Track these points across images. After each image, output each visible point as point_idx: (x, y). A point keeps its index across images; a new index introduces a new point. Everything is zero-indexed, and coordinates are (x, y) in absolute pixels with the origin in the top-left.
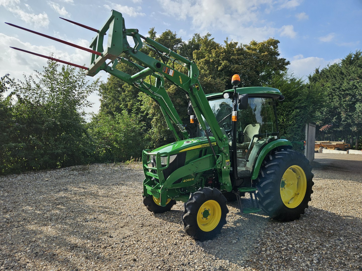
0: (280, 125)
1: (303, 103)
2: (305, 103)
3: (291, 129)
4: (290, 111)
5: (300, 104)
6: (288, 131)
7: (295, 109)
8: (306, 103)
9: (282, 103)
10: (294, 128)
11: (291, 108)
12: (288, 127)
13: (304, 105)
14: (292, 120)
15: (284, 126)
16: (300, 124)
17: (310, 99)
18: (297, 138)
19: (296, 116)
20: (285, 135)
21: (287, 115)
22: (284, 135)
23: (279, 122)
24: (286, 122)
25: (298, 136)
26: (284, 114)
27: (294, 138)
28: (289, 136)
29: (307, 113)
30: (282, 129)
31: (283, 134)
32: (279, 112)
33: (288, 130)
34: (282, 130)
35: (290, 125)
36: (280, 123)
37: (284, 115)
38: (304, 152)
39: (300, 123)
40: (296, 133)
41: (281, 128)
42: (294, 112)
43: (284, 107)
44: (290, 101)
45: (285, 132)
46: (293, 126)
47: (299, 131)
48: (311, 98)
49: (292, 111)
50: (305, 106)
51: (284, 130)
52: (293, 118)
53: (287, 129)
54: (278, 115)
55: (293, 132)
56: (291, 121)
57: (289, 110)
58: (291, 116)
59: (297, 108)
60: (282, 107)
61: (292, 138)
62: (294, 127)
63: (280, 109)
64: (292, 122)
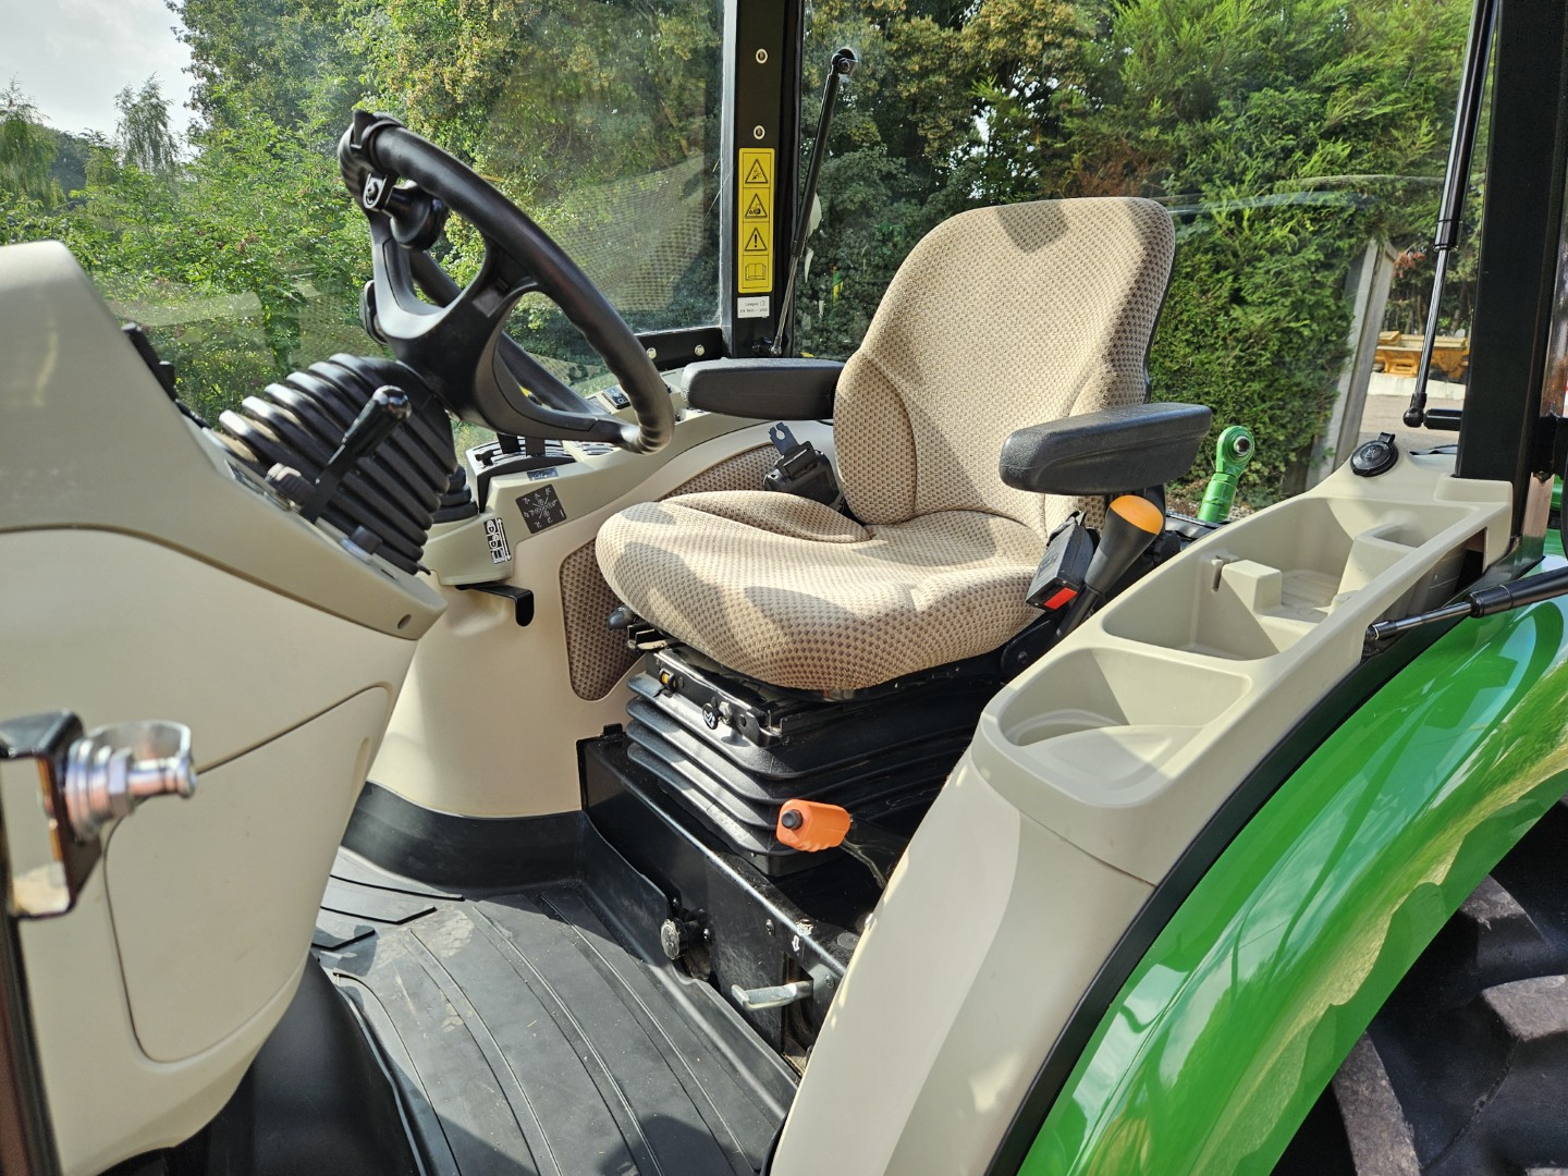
0: (1214, 248)
1: (1379, 97)
2: (1394, 96)
3: (1278, 273)
4: (1288, 152)
5: (1360, 103)
6: (1257, 287)
7: (1322, 136)
8: (1396, 101)
9: (1245, 99)
10: (1293, 269)
11: (1294, 130)
12: (1260, 259)
13: (1388, 109)
14: (1292, 218)
15: (1235, 255)
16: (1339, 243)
17: (1426, 69)
18: (1300, 334)
19: (1320, 188)
20: (1237, 312)
22: (1227, 314)
23: (1206, 228)
24: (1251, 227)
25: (1312, 318)
26: (1243, 172)
27: (1287, 331)
28: (1259, 322)
29: (1393, 164)
30: (1223, 274)
31: (1223, 308)
32: (1215, 160)
33: (1258, 280)
34: (1219, 280)
35: (1275, 249)
36: (1211, 233)
37: (1249, 176)
38: (1327, 420)
39: (1340, 237)
40: (1302, 301)
41: (1218, 268)
42: (1315, 157)
43: (1251, 121)
44: (1301, 80)
45: (1239, 290)
46: (1295, 252)
47: (1321, 285)
48: (1434, 69)
49: (1298, 154)
50: (1390, 121)
51: (1236, 279)
52: (1301, 202)
53: (1251, 276)
54: (1209, 180)
55: (1285, 295)
56: (1285, 222)
57: (1283, 149)
58: (1290, 189)
59: (1335, 132)
60: (1240, 123)
61: (1272, 331)
62: (1298, 260)
63: (1224, 137)
64: (1291, 231)
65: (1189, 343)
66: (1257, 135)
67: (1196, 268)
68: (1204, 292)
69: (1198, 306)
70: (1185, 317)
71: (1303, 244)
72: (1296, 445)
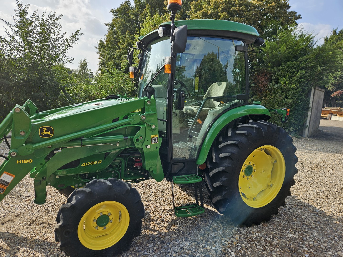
0: (282, 88)
1: (310, 63)
2: (313, 62)
3: (294, 93)
4: (294, 72)
5: (306, 64)
6: (290, 95)
7: (300, 69)
8: (314, 63)
9: (286, 63)
10: (296, 92)
11: (295, 68)
12: (290, 90)
13: (312, 65)
14: (295, 83)
15: (285, 90)
16: (305, 88)
17: (320, 58)
18: (299, 104)
19: (301, 78)
20: (286, 100)
21: (291, 77)
22: (284, 100)
23: (280, 85)
24: (288, 85)
25: (301, 101)
26: (286, 75)
27: (296, 103)
28: (290, 101)
29: (314, 74)
30: (283, 93)
31: (283, 99)
32: (281, 73)
33: (290, 94)
34: (283, 94)
35: (293, 89)
36: (281, 86)
37: (287, 76)
38: (306, 120)
39: (305, 87)
40: (299, 98)
41: (283, 92)
42: (299, 73)
43: (287, 67)
44: (296, 60)
45: (287, 96)
46: (296, 89)
47: (302, 95)
48: (321, 58)
49: (296, 72)
50: (313, 67)
51: (286, 94)
52: (297, 81)
53: (288, 93)
54: (280, 77)
55: (295, 97)
56: (294, 84)
57: (293, 71)
58: (295, 78)
59: (302, 69)
60: (285, 67)
61: (293, 103)
62: (297, 90)
63: (283, 69)
64: (295, 85)
65: (278, 105)
66: (288, 69)
67: (278, 92)
68: (280, 96)
69: (279, 99)
70: (277, 101)
71: (298, 88)
72: (300, 125)
